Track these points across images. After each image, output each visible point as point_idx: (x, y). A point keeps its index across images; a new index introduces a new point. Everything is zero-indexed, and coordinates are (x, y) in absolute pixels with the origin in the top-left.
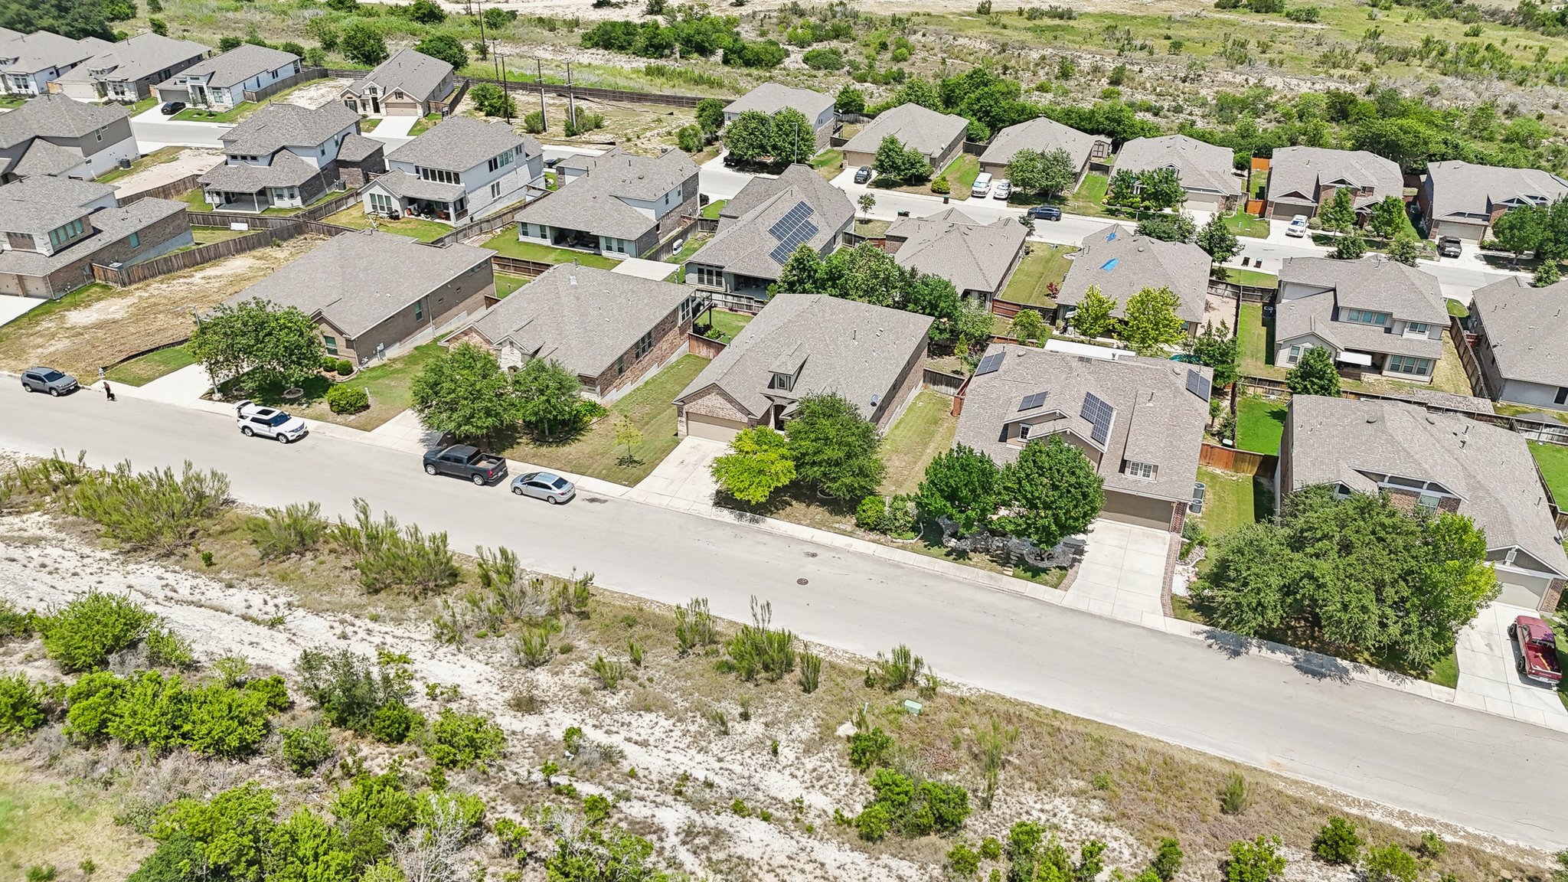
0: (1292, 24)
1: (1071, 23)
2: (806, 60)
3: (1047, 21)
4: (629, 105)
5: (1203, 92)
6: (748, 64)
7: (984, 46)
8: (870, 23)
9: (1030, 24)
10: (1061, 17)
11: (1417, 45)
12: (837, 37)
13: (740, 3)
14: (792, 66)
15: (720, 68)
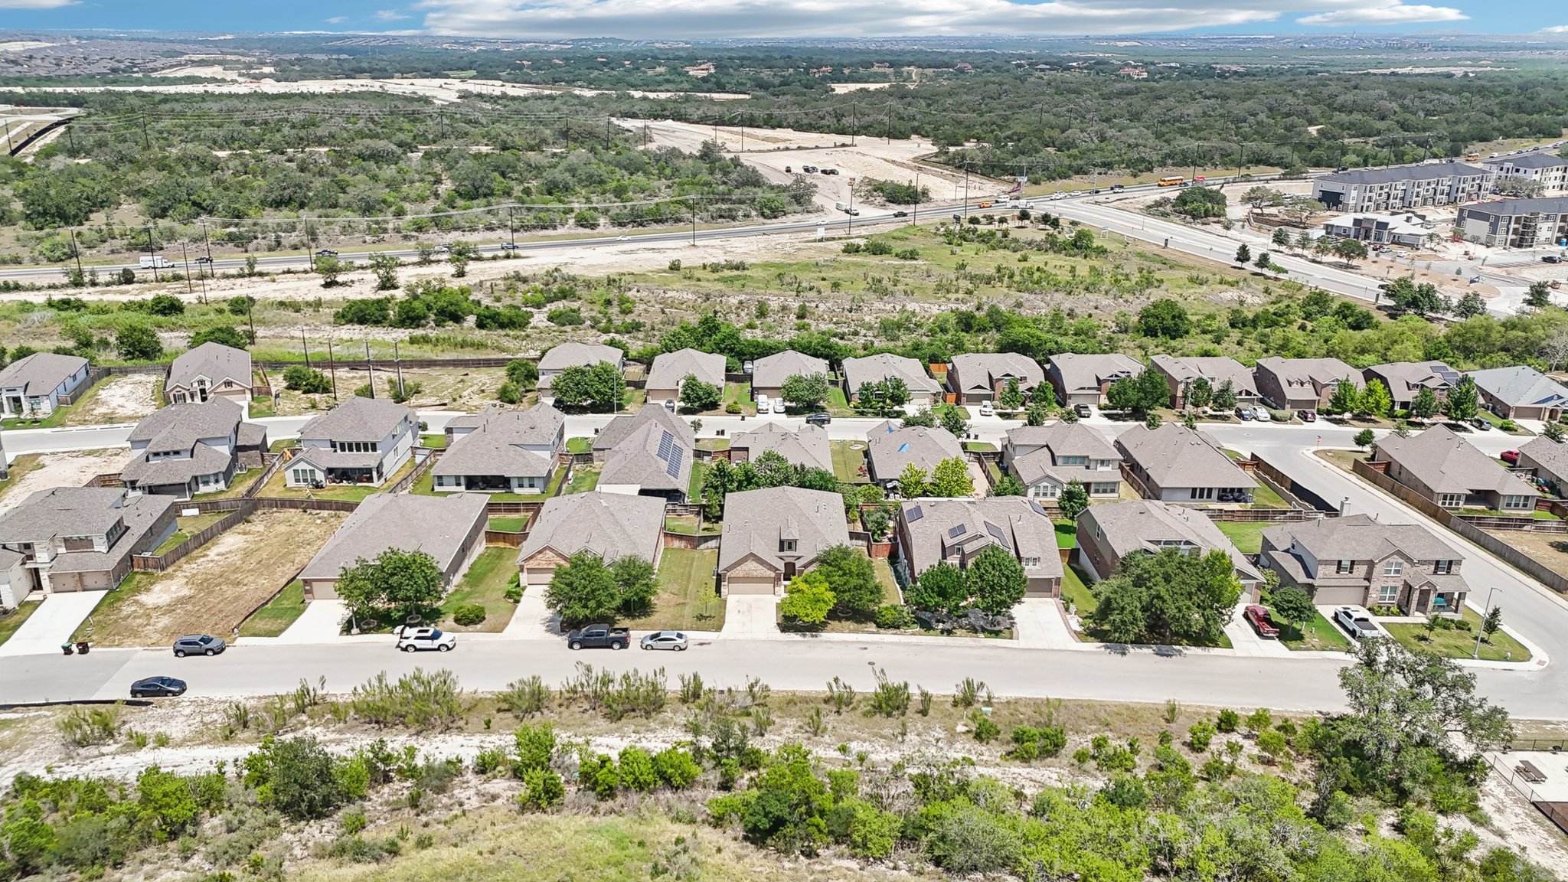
0: (902, 262)
1: (746, 272)
2: (550, 319)
3: (727, 273)
4: (422, 371)
5: (867, 319)
6: (502, 326)
7: (690, 296)
8: (588, 284)
9: (716, 276)
10: (737, 268)
11: (992, 271)
12: (565, 297)
13: (461, 274)
14: (540, 325)
15: (477, 331)
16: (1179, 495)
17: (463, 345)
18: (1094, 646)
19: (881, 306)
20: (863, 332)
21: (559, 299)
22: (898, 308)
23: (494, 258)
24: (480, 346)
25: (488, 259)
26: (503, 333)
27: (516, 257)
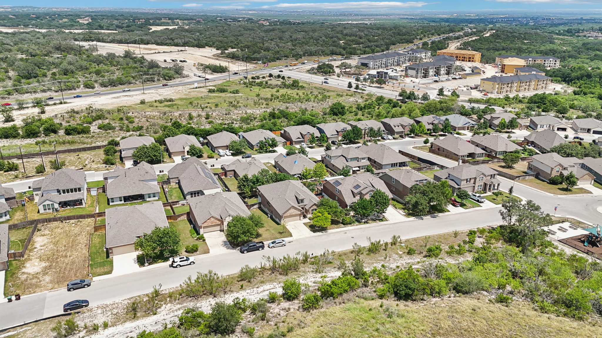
0: (234, 95)
1: (174, 103)
2: (99, 128)
3: (166, 103)
5: (234, 117)
6: (79, 133)
7: (157, 114)
8: (109, 112)
9: (162, 105)
10: (170, 101)
11: (270, 97)
12: (100, 119)
13: (43, 112)
14: (95, 131)
15: (67, 137)
16: (388, 166)
17: (64, 143)
18: (412, 218)
19: (237, 112)
20: (235, 122)
21: (98, 119)
22: (244, 112)
23: (55, 104)
24: (73, 142)
25: (52, 105)
26: (80, 136)
27: (65, 103)
